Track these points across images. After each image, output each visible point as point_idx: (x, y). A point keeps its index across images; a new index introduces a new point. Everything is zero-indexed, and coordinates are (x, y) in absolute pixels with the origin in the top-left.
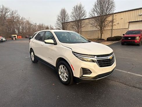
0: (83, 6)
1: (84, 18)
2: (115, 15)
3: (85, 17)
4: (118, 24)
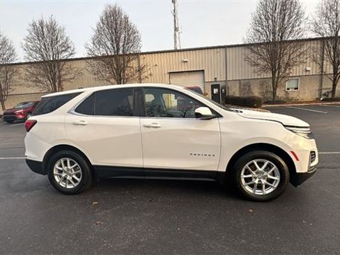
0: (59, 25)
1: (70, 58)
2: (141, 57)
3: (71, 54)
4: (151, 75)
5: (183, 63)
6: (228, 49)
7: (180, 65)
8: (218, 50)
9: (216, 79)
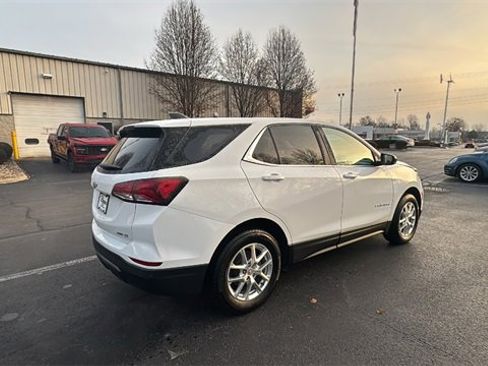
5: (42, 80)
6: (122, 72)
7: (36, 83)
8: (107, 70)
9: (105, 114)
